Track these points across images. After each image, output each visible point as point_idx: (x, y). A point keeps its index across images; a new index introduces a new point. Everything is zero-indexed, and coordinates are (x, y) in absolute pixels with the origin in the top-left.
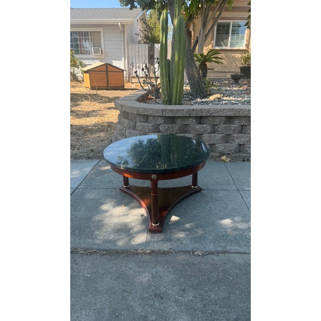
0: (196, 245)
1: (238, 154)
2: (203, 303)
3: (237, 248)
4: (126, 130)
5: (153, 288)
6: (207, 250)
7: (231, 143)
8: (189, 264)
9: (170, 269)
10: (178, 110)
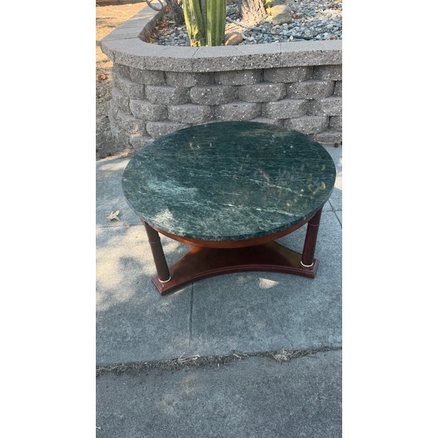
0: (276, 339)
4: (129, 100)
7: (316, 115)
8: (268, 381)
9: (237, 396)
10: (221, 59)
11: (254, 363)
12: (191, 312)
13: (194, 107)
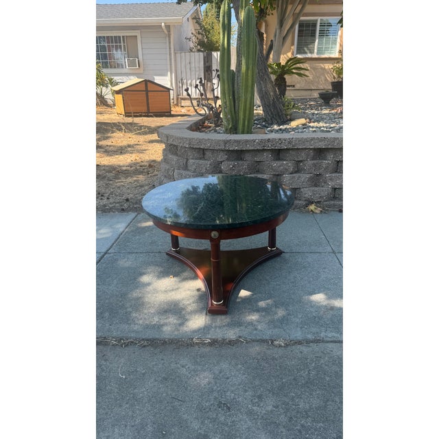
0: (276, 331)
1: (332, 202)
2: (288, 414)
4: (174, 171)
5: (215, 394)
6: (291, 338)
7: (322, 187)
8: (267, 358)
9: (240, 366)
10: (247, 141)
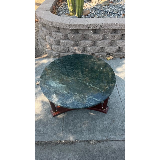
0: (91, 136)
1: (118, 53)
3: (114, 137)
4: (45, 36)
6: (97, 139)
7: (114, 46)
8: (87, 151)
9: (76, 156)
10: (80, 25)
11: (83, 144)
12: (63, 124)
13: (70, 41)
